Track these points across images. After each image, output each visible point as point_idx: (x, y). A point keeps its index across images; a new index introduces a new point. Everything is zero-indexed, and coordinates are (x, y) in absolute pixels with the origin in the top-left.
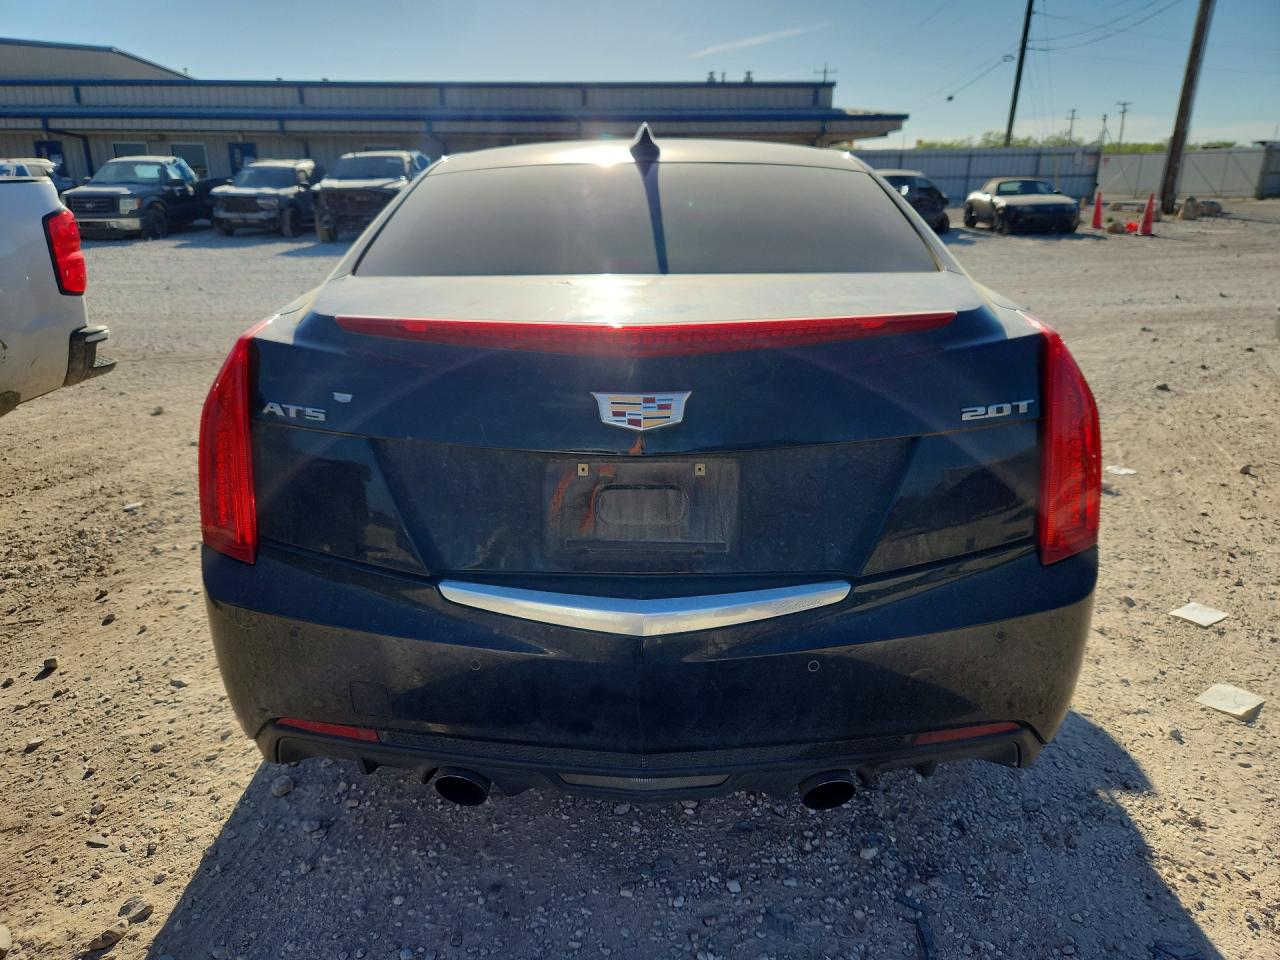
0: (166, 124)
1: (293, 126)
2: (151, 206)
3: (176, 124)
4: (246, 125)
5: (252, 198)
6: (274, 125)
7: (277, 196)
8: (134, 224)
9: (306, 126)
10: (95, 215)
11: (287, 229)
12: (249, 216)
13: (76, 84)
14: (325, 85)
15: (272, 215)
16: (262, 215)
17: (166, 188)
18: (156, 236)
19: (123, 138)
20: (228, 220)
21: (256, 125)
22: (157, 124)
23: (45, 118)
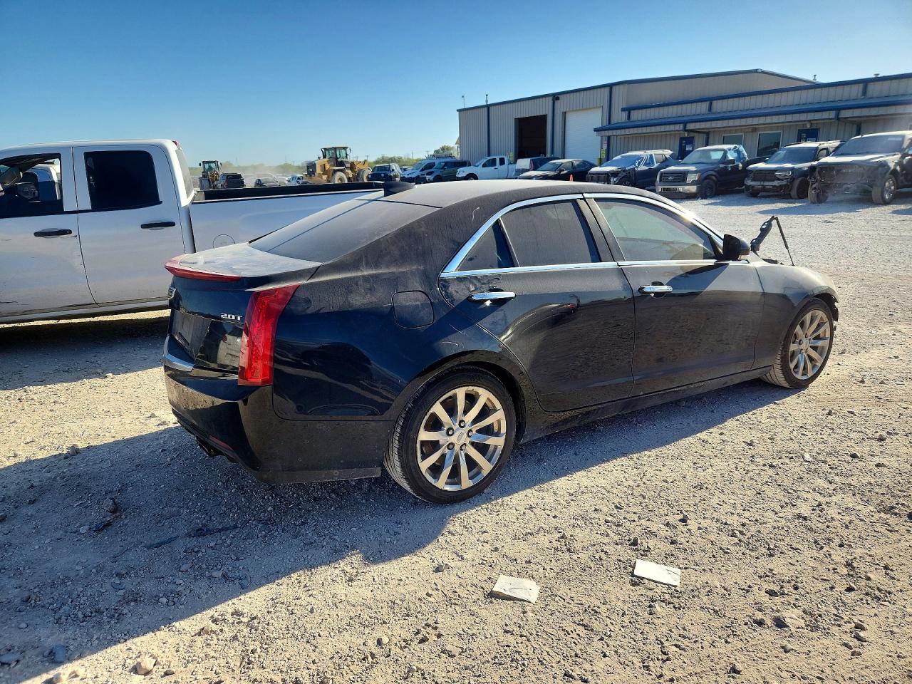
0: (756, 121)
1: (845, 114)
2: (706, 178)
3: (762, 120)
4: (811, 116)
5: (773, 171)
6: (832, 114)
7: (792, 169)
8: (693, 189)
9: (857, 113)
10: (672, 184)
11: (794, 193)
12: (767, 183)
13: (710, 100)
14: (877, 79)
15: (784, 183)
16: (776, 183)
17: (721, 166)
18: (704, 197)
19: (730, 132)
20: (753, 187)
21: (818, 116)
22: (750, 121)
23: (685, 123)
